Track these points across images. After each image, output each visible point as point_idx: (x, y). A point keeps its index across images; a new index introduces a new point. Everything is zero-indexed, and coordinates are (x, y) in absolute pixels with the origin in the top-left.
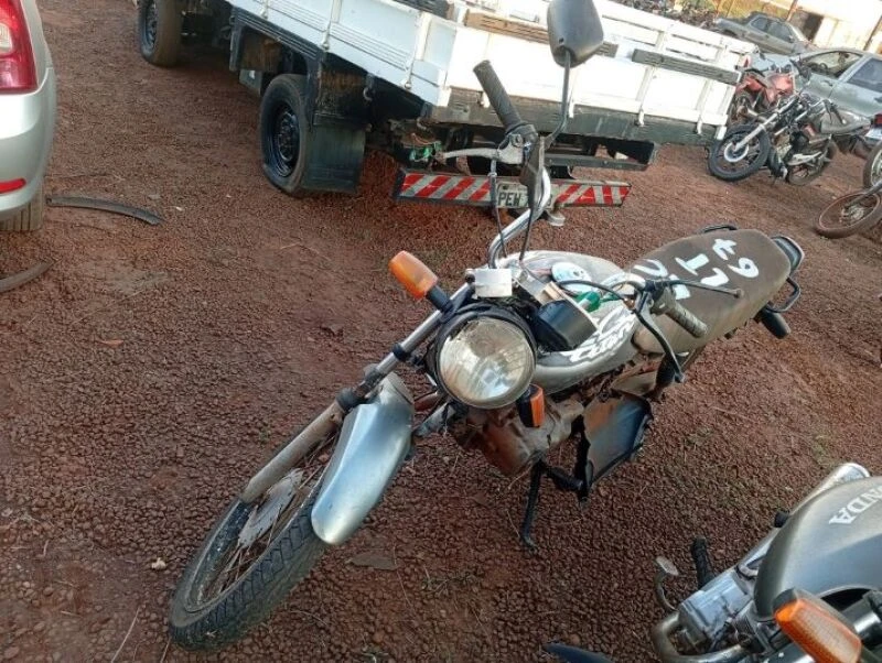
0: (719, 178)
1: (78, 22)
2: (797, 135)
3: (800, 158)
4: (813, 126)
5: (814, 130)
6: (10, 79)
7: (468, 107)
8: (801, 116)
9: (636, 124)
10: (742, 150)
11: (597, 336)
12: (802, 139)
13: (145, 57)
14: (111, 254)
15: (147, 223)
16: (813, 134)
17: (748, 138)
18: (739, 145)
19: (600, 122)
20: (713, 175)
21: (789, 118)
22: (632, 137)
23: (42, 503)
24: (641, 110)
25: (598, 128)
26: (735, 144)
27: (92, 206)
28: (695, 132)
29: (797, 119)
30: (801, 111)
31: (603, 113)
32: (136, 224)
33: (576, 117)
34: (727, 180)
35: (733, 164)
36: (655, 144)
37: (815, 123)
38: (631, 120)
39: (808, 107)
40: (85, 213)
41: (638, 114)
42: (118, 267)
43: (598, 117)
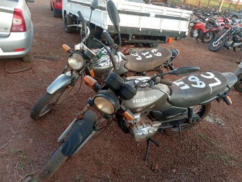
0: (212, 51)
1: (53, 25)
2: (234, 38)
3: (236, 44)
4: (238, 35)
5: (239, 36)
6: (22, 30)
7: (113, 29)
8: (234, 32)
9: (160, 32)
10: (217, 43)
11: (108, 62)
12: (236, 39)
13: (66, 31)
14: (45, 66)
15: (54, 61)
16: (239, 37)
17: (219, 40)
18: (217, 42)
19: (149, 32)
20: (210, 50)
21: (230, 33)
22: (159, 35)
23: (18, 101)
24: (161, 29)
25: (149, 33)
26: (215, 42)
27: (44, 58)
28: (178, 33)
29: (232, 33)
30: (233, 31)
31: (150, 30)
32: (52, 61)
33: (142, 31)
34: (214, 51)
35: (215, 47)
36: (167, 37)
37: (239, 34)
38: (158, 31)
39: (235, 30)
40: (42, 59)
41: (160, 30)
42: (46, 68)
43: (149, 31)
